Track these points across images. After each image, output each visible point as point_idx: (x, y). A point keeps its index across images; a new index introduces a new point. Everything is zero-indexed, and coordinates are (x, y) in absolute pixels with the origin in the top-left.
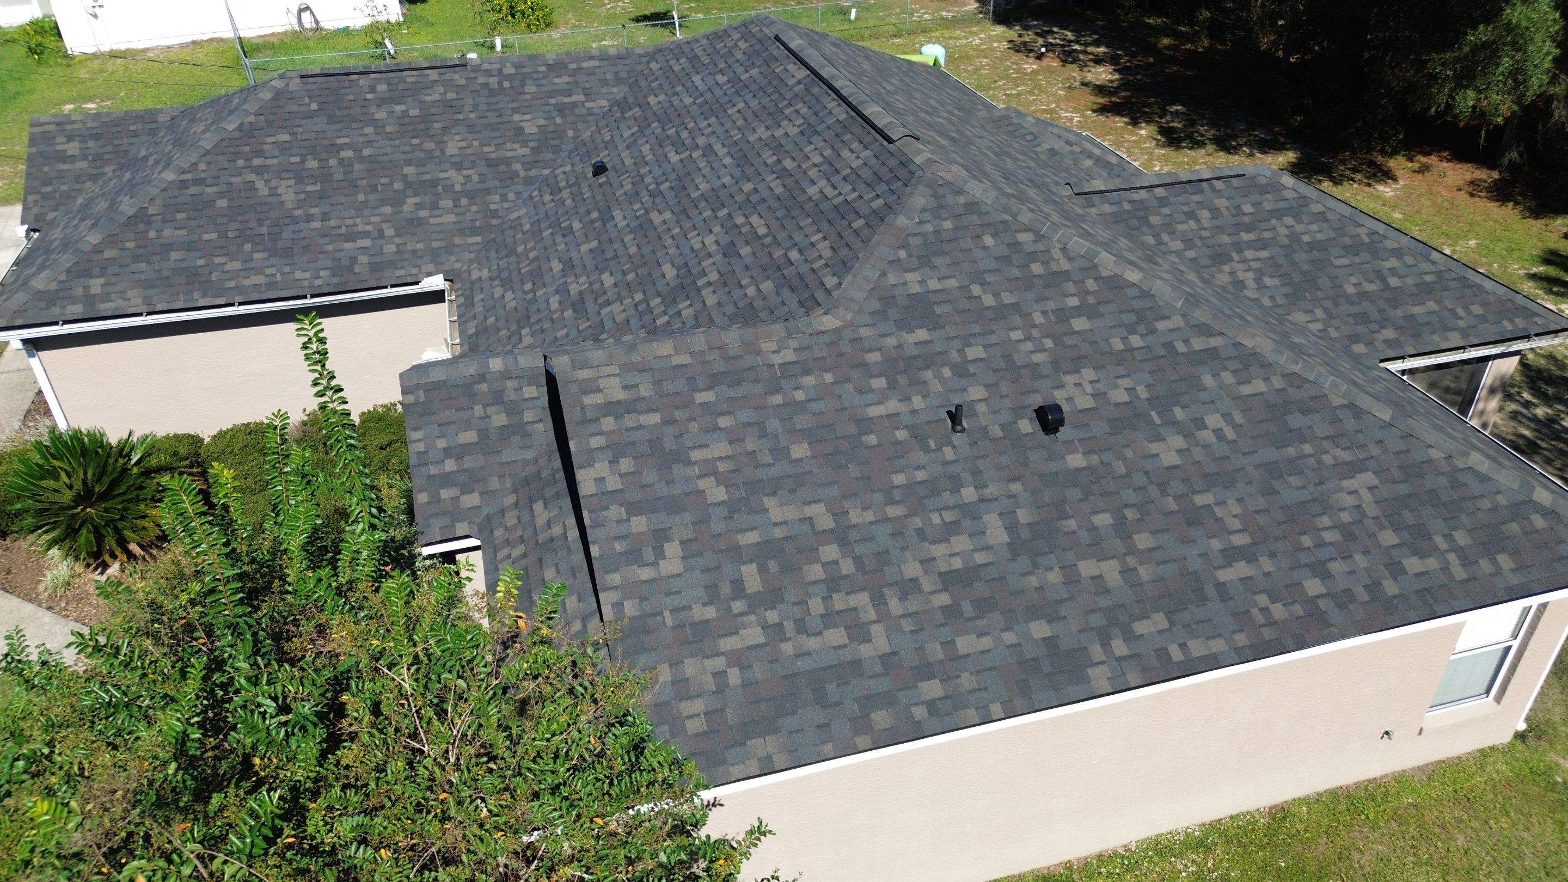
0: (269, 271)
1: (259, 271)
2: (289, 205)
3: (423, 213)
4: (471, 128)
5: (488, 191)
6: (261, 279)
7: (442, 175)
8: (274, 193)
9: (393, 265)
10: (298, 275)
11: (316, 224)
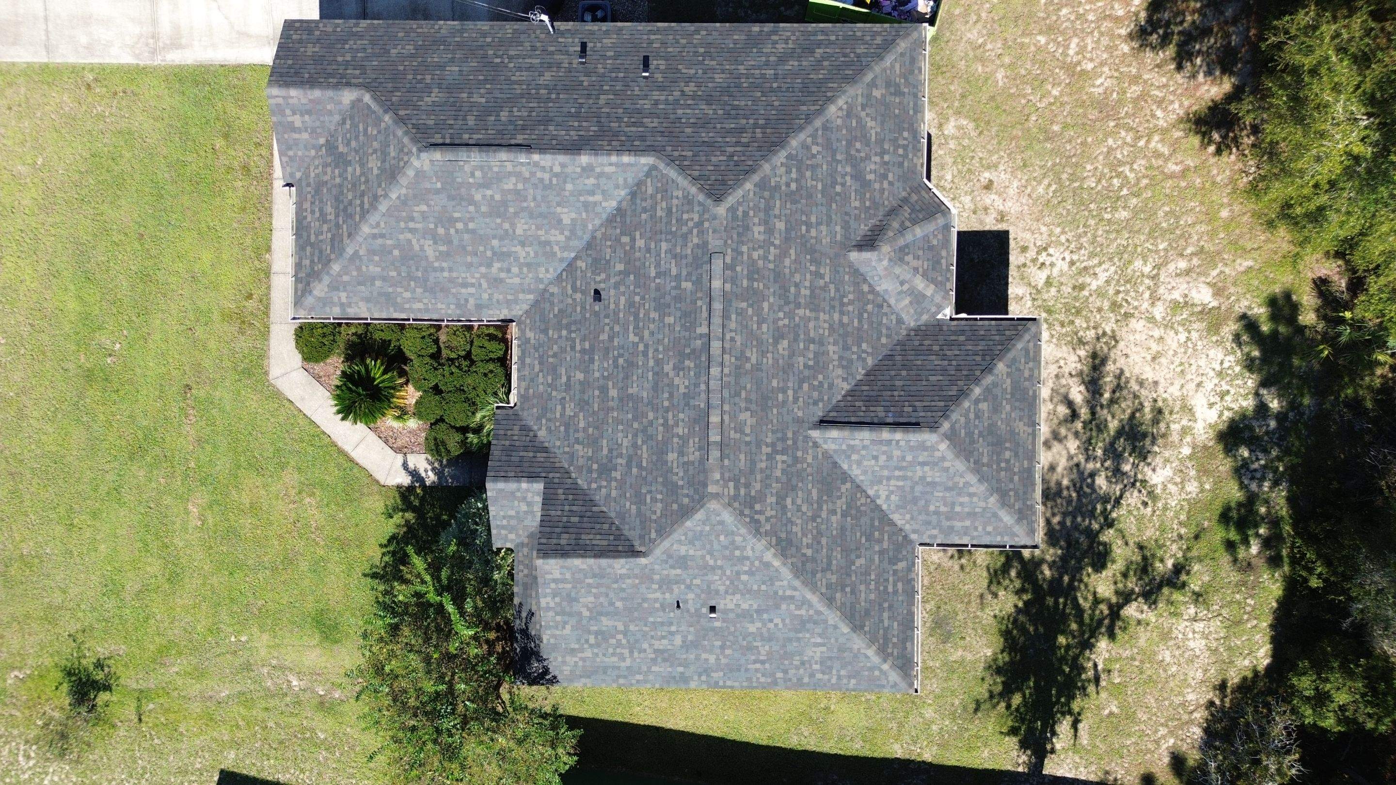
0: (425, 301)
1: (420, 301)
2: (431, 259)
3: (503, 275)
4: (531, 216)
5: (539, 265)
6: (420, 306)
7: (513, 249)
8: (422, 248)
9: (488, 307)
10: (439, 306)
11: (446, 274)
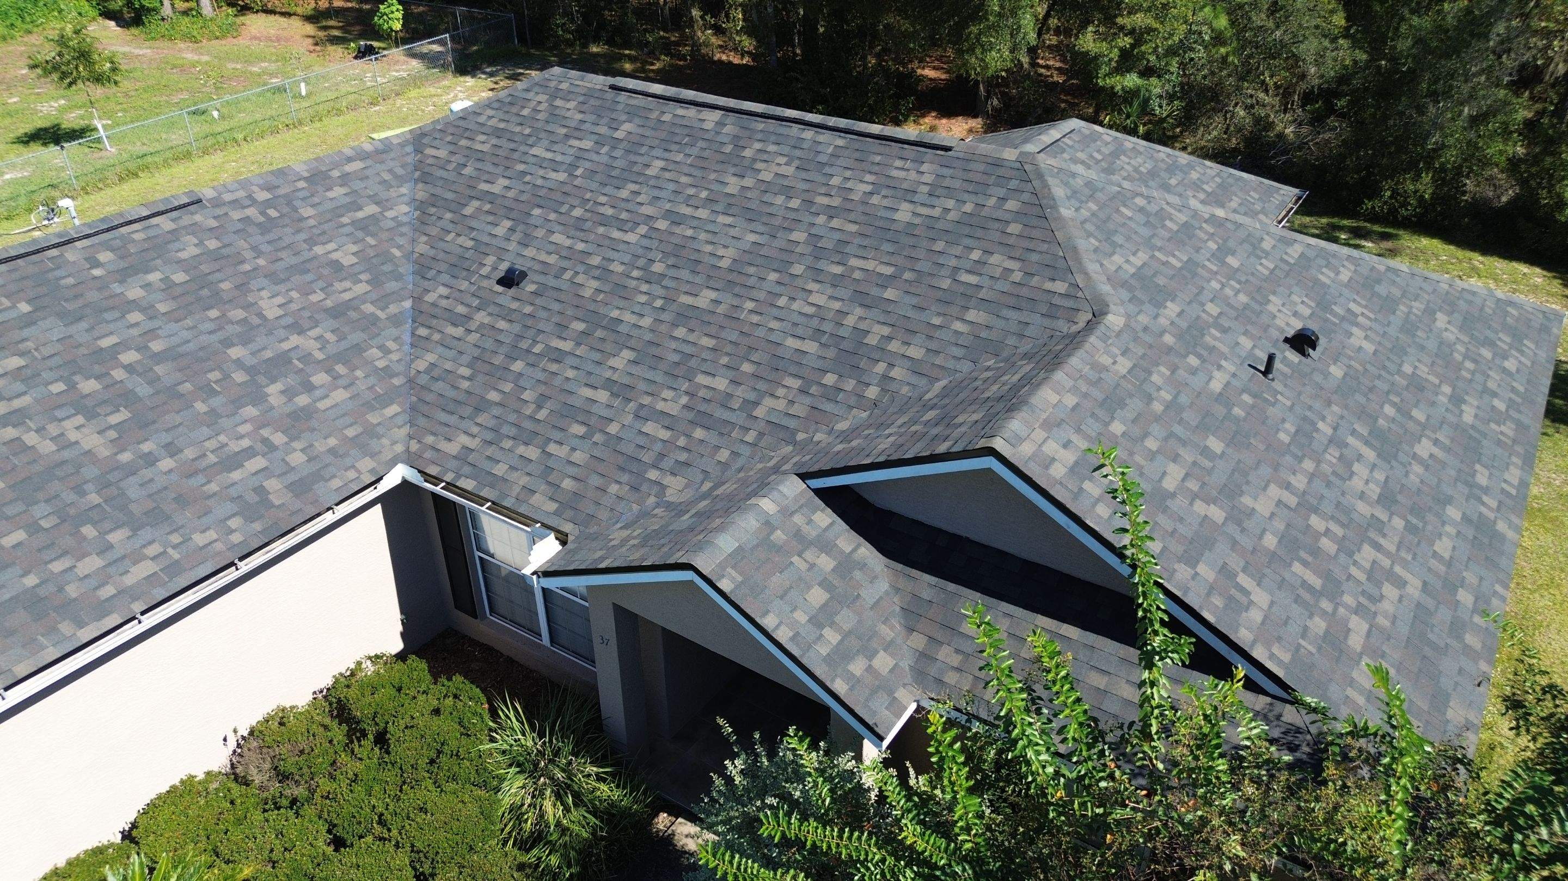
0: (152, 550)
1: (137, 558)
2: (104, 452)
3: (302, 400)
4: (274, 278)
5: (358, 349)
6: (145, 569)
7: (286, 346)
8: (61, 441)
9: (318, 477)
10: (200, 539)
11: (166, 464)
